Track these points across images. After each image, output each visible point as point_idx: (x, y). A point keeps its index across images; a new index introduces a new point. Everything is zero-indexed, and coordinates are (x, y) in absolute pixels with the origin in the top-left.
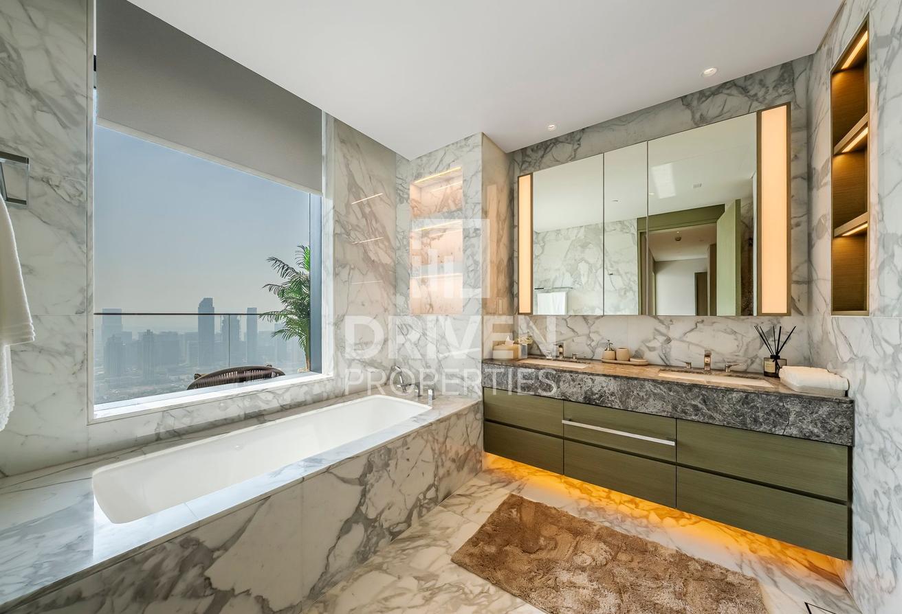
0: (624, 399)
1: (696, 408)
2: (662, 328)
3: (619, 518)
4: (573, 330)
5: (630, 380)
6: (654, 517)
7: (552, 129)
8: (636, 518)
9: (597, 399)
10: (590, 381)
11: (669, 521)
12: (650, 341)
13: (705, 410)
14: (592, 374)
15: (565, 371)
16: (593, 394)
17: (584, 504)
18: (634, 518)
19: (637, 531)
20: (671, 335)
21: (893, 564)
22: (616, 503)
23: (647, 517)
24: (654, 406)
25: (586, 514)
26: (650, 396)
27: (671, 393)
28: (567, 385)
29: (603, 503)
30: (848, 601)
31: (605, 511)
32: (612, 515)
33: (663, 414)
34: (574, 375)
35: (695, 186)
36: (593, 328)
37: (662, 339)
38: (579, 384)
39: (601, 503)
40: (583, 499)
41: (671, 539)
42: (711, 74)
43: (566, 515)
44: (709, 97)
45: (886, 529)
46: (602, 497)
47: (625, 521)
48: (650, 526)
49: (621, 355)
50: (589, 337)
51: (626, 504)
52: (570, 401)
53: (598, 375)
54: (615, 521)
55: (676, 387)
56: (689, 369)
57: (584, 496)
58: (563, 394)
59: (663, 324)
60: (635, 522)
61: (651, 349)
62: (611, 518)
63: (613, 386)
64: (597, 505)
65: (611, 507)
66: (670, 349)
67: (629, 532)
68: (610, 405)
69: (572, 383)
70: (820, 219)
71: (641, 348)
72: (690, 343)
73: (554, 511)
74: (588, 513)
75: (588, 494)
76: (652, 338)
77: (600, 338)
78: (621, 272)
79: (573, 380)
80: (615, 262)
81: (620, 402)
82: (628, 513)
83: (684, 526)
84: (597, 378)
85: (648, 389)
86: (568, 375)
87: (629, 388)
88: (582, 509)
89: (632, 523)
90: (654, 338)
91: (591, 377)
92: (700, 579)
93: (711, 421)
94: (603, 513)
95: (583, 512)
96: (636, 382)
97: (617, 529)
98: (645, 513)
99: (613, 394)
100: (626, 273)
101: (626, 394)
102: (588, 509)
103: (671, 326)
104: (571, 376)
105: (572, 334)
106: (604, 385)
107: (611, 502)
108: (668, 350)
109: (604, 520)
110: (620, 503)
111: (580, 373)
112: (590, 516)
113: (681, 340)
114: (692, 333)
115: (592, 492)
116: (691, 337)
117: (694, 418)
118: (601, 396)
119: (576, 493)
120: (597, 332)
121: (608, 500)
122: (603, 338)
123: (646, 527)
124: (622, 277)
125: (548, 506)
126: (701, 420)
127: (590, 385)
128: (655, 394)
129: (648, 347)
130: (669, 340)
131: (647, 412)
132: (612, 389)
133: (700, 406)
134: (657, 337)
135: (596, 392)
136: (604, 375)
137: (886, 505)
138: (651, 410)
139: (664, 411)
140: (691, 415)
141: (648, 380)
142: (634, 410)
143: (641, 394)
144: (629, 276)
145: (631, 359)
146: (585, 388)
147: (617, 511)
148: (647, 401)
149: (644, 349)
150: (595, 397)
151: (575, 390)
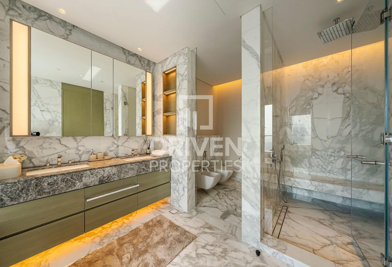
0: (119, 175)
1: (143, 169)
2: (115, 142)
3: (117, 231)
4: (65, 146)
5: (122, 166)
6: (125, 221)
7: (62, 12)
8: (122, 226)
9: (106, 179)
10: (102, 171)
11: (130, 218)
12: (110, 148)
13: (146, 169)
14: (104, 167)
15: (86, 170)
16: (104, 177)
17: (97, 240)
18: (121, 227)
19: (127, 230)
20: (119, 144)
21: (183, 189)
22: (109, 228)
23: (124, 223)
24: (131, 174)
25: (104, 243)
26: (129, 170)
27: (137, 166)
28: (88, 178)
29: (105, 232)
30: (171, 205)
31: (109, 234)
32: (113, 233)
33: (134, 175)
34: (92, 171)
35: (101, 81)
36: (80, 144)
37: (115, 146)
38: (96, 175)
39: (104, 233)
40: (94, 238)
41: (137, 223)
42: (139, 50)
43: (97, 252)
44: (131, 55)
45: (182, 182)
46: (101, 230)
47: (120, 230)
48: (128, 224)
49: (100, 155)
50: (77, 149)
51: (113, 225)
52: (90, 186)
53: (107, 167)
54: (117, 234)
55: (138, 163)
56: (127, 157)
57: (93, 237)
58: (85, 184)
59: (116, 139)
60: (123, 227)
61: (111, 151)
62: (114, 234)
63: (114, 170)
64: (103, 235)
65: (109, 231)
66: (118, 150)
67: (125, 233)
68: (113, 180)
69: (91, 176)
70: (158, 109)
71: (107, 151)
72: (125, 147)
73: (89, 257)
74: (104, 241)
75: (93, 235)
76: (111, 146)
77: (85, 148)
78: (50, 110)
79: (92, 174)
80: (45, 104)
81: (118, 177)
82: (118, 227)
83: (135, 216)
84: (106, 169)
85: (129, 167)
86: (88, 172)
87: (122, 169)
88: (99, 243)
89: (122, 229)
90: (112, 146)
91: (103, 169)
92: (155, 225)
93: (147, 172)
94: (109, 236)
95: (101, 243)
96: (124, 166)
97: (121, 236)
98: (122, 222)
99: (114, 174)
100: (54, 111)
101: (120, 172)
102: (102, 240)
103: (119, 140)
104: (90, 172)
105: (64, 148)
106: (110, 171)
107: (107, 229)
108: (117, 150)
109: (113, 237)
110: (111, 226)
111: (97, 169)
112: (106, 241)
113: (122, 146)
114: (126, 142)
115: (94, 232)
116: (126, 144)
117: (143, 173)
118: (108, 177)
119: (88, 239)
120: (83, 146)
121: (105, 229)
122: (86, 149)
123: (128, 226)
124: (51, 113)
125: (83, 257)
126: (145, 173)
127: (102, 173)
128: (131, 168)
129: (110, 150)
130: (118, 146)
131: (128, 177)
132: (114, 172)
133: (145, 168)
134: (113, 145)
135: (106, 176)
136: (110, 166)
137: (181, 177)
138: (130, 175)
139: (134, 174)
140: (142, 172)
141: (128, 163)
142: (124, 178)
143: (126, 170)
144: (56, 113)
145: (105, 157)
146: (99, 176)
147: (113, 230)
148: (128, 172)
149: (108, 151)
150: (105, 179)
151: (93, 179)
